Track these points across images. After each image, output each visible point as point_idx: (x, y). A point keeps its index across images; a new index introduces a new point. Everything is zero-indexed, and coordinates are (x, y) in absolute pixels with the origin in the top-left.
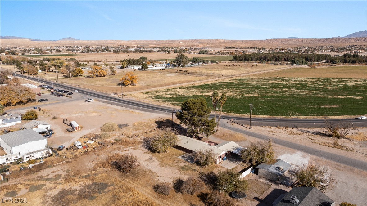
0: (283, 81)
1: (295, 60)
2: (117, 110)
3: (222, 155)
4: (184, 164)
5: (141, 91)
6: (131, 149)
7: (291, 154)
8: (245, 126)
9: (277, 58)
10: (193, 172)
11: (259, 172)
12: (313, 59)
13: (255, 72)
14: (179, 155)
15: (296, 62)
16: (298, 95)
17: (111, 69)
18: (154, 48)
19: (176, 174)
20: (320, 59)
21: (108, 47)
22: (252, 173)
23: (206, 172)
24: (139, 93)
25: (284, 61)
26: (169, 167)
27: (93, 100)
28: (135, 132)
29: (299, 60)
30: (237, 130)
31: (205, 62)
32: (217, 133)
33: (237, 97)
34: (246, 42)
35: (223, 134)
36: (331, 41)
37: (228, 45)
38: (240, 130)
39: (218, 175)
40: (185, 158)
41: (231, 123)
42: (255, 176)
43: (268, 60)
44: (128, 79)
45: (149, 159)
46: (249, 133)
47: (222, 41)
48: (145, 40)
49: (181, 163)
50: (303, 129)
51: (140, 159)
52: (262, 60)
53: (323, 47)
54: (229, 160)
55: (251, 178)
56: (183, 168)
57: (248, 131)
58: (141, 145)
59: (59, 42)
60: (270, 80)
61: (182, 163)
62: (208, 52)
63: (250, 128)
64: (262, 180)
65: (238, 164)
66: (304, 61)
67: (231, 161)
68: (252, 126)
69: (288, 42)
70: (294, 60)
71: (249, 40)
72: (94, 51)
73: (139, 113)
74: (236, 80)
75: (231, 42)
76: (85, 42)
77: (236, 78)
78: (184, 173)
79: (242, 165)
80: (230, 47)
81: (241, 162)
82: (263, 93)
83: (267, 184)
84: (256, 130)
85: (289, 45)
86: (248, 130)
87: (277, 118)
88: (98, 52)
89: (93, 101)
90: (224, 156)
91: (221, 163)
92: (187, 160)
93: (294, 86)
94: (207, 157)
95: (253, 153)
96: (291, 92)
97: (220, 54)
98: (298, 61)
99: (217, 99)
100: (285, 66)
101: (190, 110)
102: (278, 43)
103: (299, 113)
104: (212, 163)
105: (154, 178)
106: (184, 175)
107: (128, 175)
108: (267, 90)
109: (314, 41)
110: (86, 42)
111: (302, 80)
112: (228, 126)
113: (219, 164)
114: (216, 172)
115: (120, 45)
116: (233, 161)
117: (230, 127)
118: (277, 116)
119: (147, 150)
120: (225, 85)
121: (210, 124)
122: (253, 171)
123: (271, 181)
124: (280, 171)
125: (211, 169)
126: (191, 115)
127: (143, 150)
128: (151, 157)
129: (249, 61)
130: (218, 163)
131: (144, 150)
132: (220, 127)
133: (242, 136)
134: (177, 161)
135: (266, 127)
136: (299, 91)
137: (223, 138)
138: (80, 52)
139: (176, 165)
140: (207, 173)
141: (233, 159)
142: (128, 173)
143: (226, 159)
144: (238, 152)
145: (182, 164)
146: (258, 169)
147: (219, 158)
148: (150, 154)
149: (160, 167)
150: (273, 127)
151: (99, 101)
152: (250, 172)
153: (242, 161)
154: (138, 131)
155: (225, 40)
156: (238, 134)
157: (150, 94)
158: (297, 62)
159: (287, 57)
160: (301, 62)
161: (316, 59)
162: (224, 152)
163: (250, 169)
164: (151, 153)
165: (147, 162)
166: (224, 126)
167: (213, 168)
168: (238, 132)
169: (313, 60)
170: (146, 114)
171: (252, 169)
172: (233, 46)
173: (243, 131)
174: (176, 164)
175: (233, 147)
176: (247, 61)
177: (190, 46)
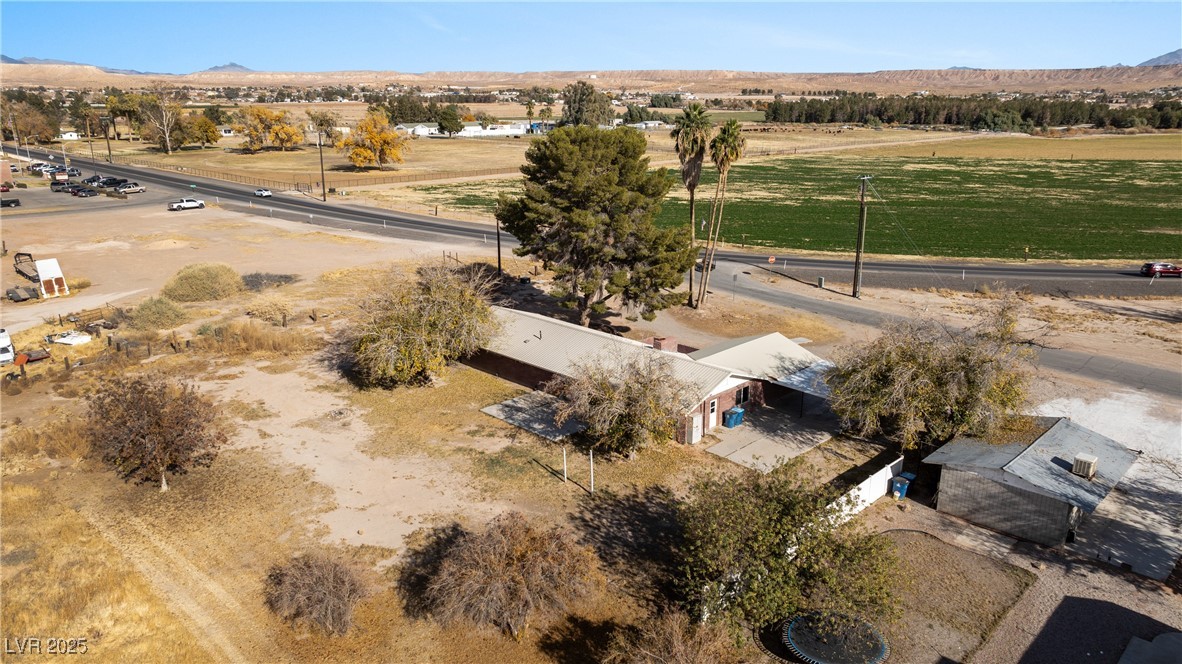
0: (959, 166)
1: (986, 114)
2: (280, 233)
3: (720, 397)
4: (507, 442)
5: (410, 184)
6: (260, 369)
7: (1087, 401)
8: (831, 288)
9: (920, 114)
10: (546, 485)
11: (942, 485)
12: (1048, 115)
13: (847, 144)
14: (490, 401)
15: (989, 120)
16: (1028, 200)
17: (322, 125)
18: (501, 92)
19: (449, 493)
20: (1071, 117)
21: (350, 88)
22: (897, 494)
23: (620, 489)
24: (401, 189)
25: (945, 123)
26: (418, 458)
27: (200, 202)
28: (309, 306)
29: (1001, 114)
30: (795, 302)
31: (669, 121)
32: (700, 311)
33: (788, 202)
34: (810, 80)
35: (728, 318)
36: (1092, 76)
37: (751, 86)
38: (805, 302)
39: (692, 500)
40: (520, 416)
41: (765, 277)
42: (917, 514)
43: (890, 120)
44: (368, 143)
45: (326, 415)
46: (849, 312)
47: (730, 76)
48: (477, 73)
49: (491, 435)
50: (1102, 301)
51: (277, 415)
52: (869, 117)
53: (1068, 92)
54: (756, 424)
55: (894, 525)
56: (493, 463)
57: (846, 304)
58: (317, 354)
59: (196, 76)
60: (907, 162)
61: (496, 439)
62: (680, 100)
63: (854, 295)
64: (964, 540)
65: (807, 449)
66: (1018, 117)
67: (770, 429)
68: (861, 289)
69: (948, 79)
70: (983, 114)
71: (820, 74)
72: (300, 98)
73: (368, 241)
74: (780, 163)
75: (760, 78)
76: (279, 77)
77: (781, 157)
78: (495, 490)
79: (831, 451)
80: (757, 92)
81: (827, 437)
82: (890, 193)
83: (1004, 565)
84: (882, 301)
85: (954, 87)
86: (848, 302)
87: (968, 262)
88: (314, 99)
89: (201, 206)
90: (729, 404)
91: (713, 437)
92: (525, 427)
93: (1006, 178)
94: (630, 402)
95: (907, 377)
96: (998, 193)
97: (722, 108)
98: (996, 119)
99: (703, 141)
100: (950, 134)
101: (561, 173)
102: (914, 82)
103: (1059, 250)
104: (659, 435)
105: (304, 514)
106: (493, 499)
107: (164, 497)
108: (905, 187)
109: (1037, 77)
110: (284, 76)
111: (1028, 163)
112: (753, 288)
113: (703, 447)
114: (680, 487)
115: (392, 85)
116: (781, 429)
117: (762, 292)
118: (969, 259)
119: (334, 376)
120: (739, 173)
121: (662, 254)
122: (902, 484)
123: (1023, 543)
124: (1079, 486)
125: (657, 470)
126: (566, 203)
127: (314, 377)
128: (342, 404)
129: (823, 122)
130: (697, 437)
131: (320, 375)
132: (716, 292)
133: (818, 324)
134: (473, 428)
135: (928, 291)
136: (1029, 190)
137: (730, 330)
138: (252, 100)
139: (460, 449)
140: (629, 492)
141: (782, 421)
142: (164, 488)
143: (741, 422)
144: (808, 381)
145: (497, 445)
146: (936, 470)
147: (703, 408)
148: (344, 392)
149: (365, 458)
150: (960, 294)
151: (225, 207)
152: (884, 490)
153: (831, 433)
154: (327, 300)
155: (738, 73)
156: (800, 317)
157: (441, 191)
158: (994, 122)
159: (955, 109)
160: (1009, 122)
161: (1058, 118)
162: (731, 384)
163: (886, 474)
164: (349, 390)
165: (306, 428)
166: (734, 287)
167: (669, 465)
168: (800, 307)
169: (1048, 120)
170: (394, 244)
171: (896, 474)
172: (766, 87)
173: (821, 305)
174: (463, 440)
175: (777, 363)
176: (818, 121)
177: (623, 89)
